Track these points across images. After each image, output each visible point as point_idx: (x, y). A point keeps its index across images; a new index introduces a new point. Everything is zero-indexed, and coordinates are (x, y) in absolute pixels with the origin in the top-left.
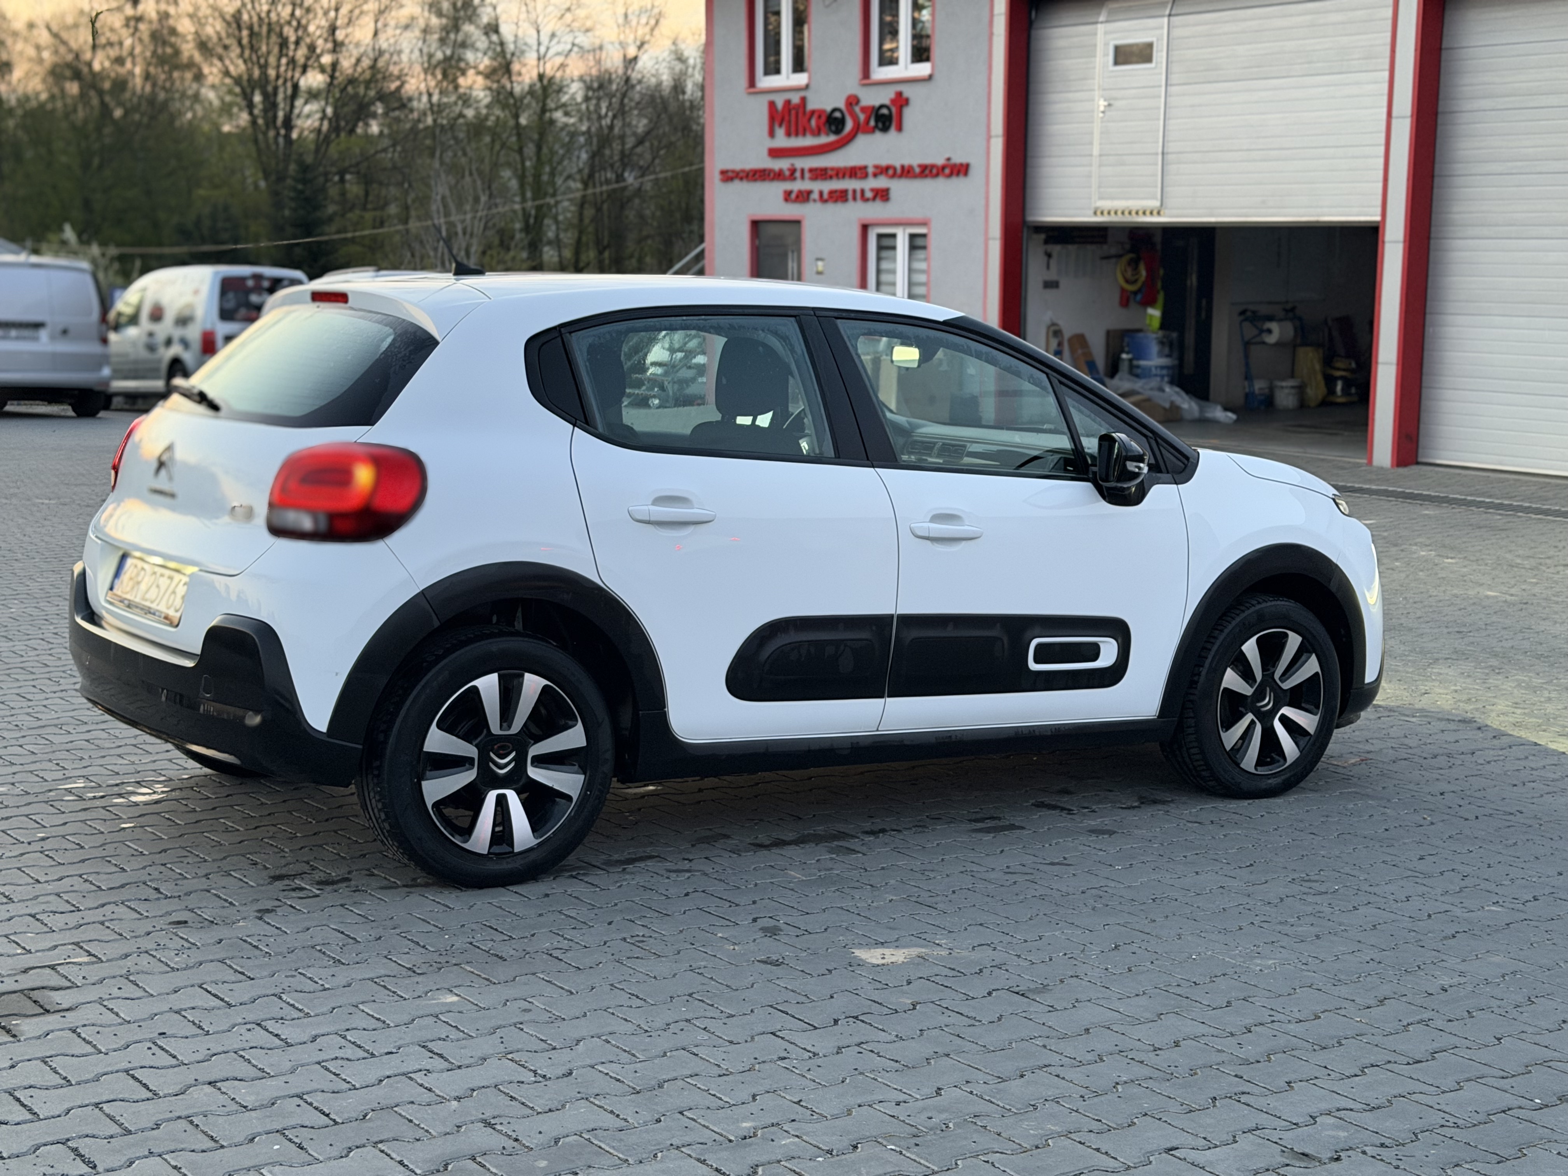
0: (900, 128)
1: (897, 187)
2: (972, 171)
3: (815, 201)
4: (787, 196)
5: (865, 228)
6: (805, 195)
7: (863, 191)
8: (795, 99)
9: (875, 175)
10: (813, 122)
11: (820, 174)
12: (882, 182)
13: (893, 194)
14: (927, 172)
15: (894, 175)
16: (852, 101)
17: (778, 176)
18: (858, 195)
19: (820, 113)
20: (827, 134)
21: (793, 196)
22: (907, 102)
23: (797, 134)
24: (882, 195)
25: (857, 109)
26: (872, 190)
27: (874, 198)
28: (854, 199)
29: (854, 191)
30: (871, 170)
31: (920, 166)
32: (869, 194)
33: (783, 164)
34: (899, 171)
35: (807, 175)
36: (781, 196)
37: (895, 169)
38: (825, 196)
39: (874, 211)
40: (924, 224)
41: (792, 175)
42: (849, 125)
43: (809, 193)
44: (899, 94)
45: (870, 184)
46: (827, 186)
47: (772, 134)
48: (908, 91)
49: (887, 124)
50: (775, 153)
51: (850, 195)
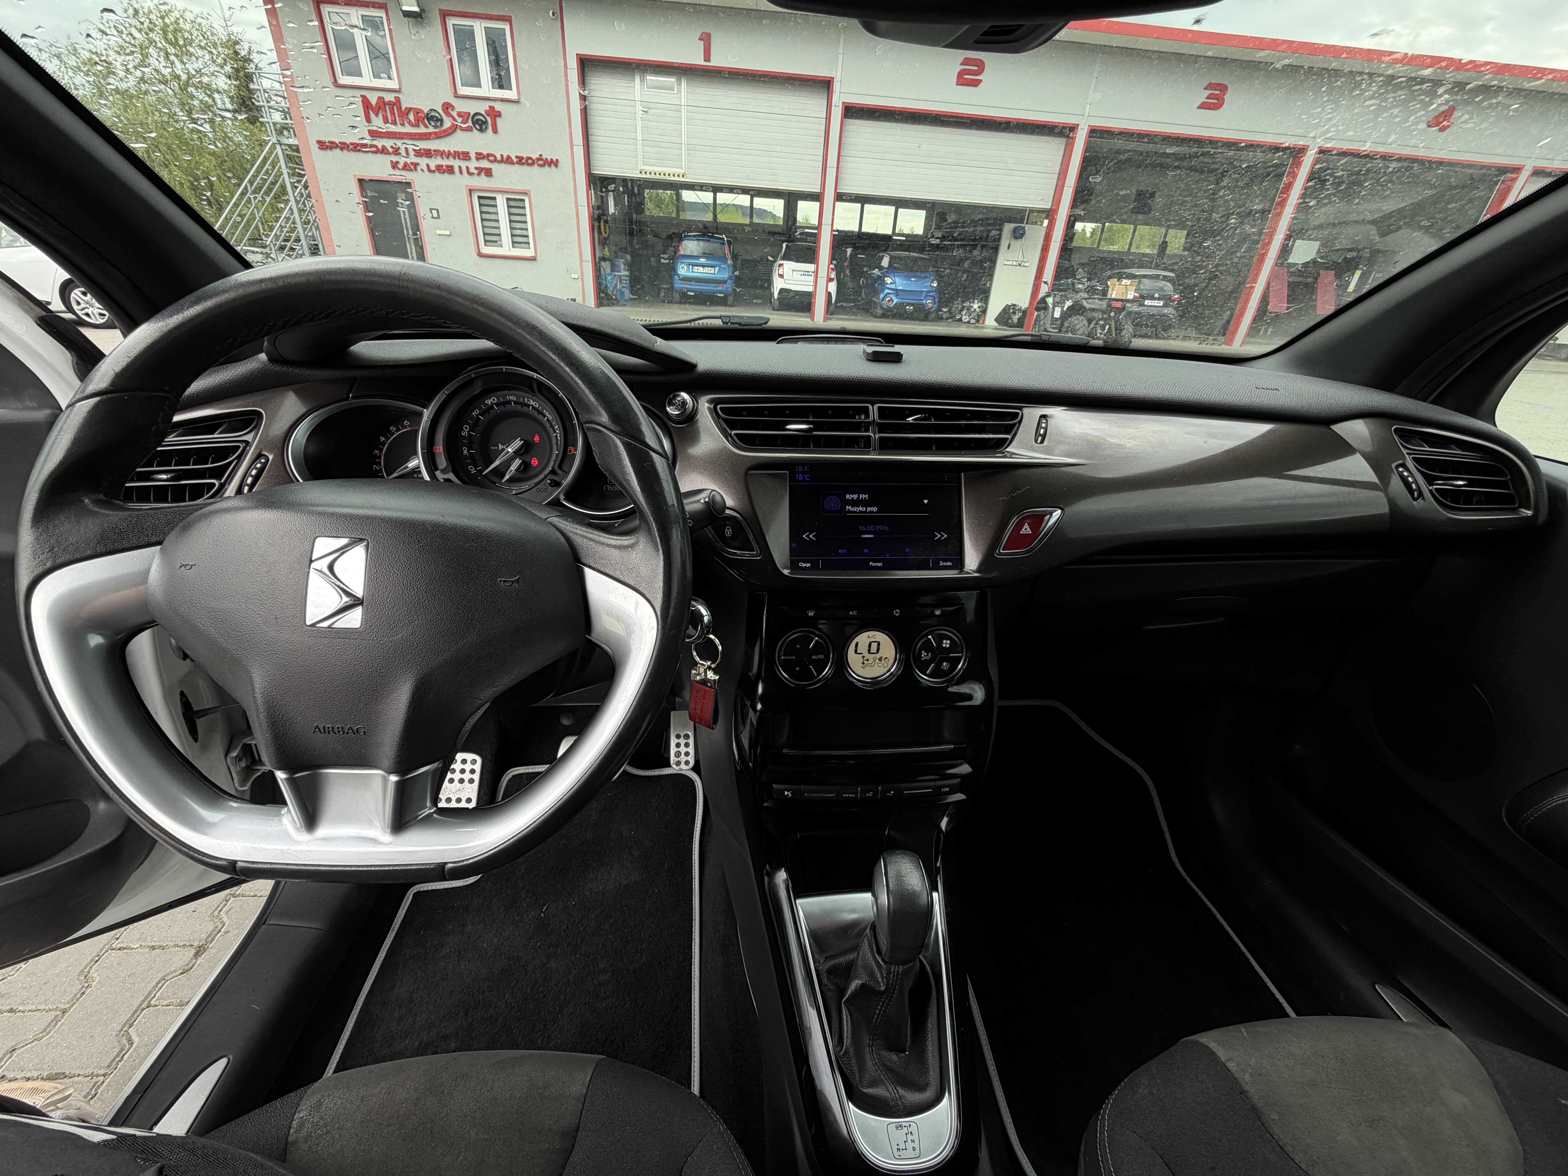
0: (495, 131)
1: (495, 168)
2: (560, 165)
3: (422, 170)
4: (394, 165)
5: (471, 191)
6: (412, 167)
7: (467, 168)
8: (389, 97)
9: (478, 159)
10: (411, 117)
11: (428, 153)
12: (484, 164)
13: (494, 173)
14: (524, 161)
15: (495, 160)
16: (447, 107)
17: (384, 151)
18: (464, 170)
19: (417, 112)
20: (426, 127)
21: (400, 166)
22: (499, 114)
23: (394, 123)
24: (488, 173)
25: (454, 114)
26: (476, 168)
27: (479, 174)
28: (461, 172)
29: (460, 167)
30: (473, 156)
31: (517, 157)
32: (472, 170)
33: (388, 143)
34: (499, 158)
35: (412, 153)
36: (388, 165)
37: (495, 156)
38: (433, 168)
39: (482, 182)
40: (526, 194)
41: (396, 152)
42: (448, 123)
43: (416, 165)
44: (492, 108)
45: (473, 164)
46: (434, 162)
47: (368, 120)
48: (498, 107)
49: (484, 127)
50: (374, 134)
51: (456, 170)
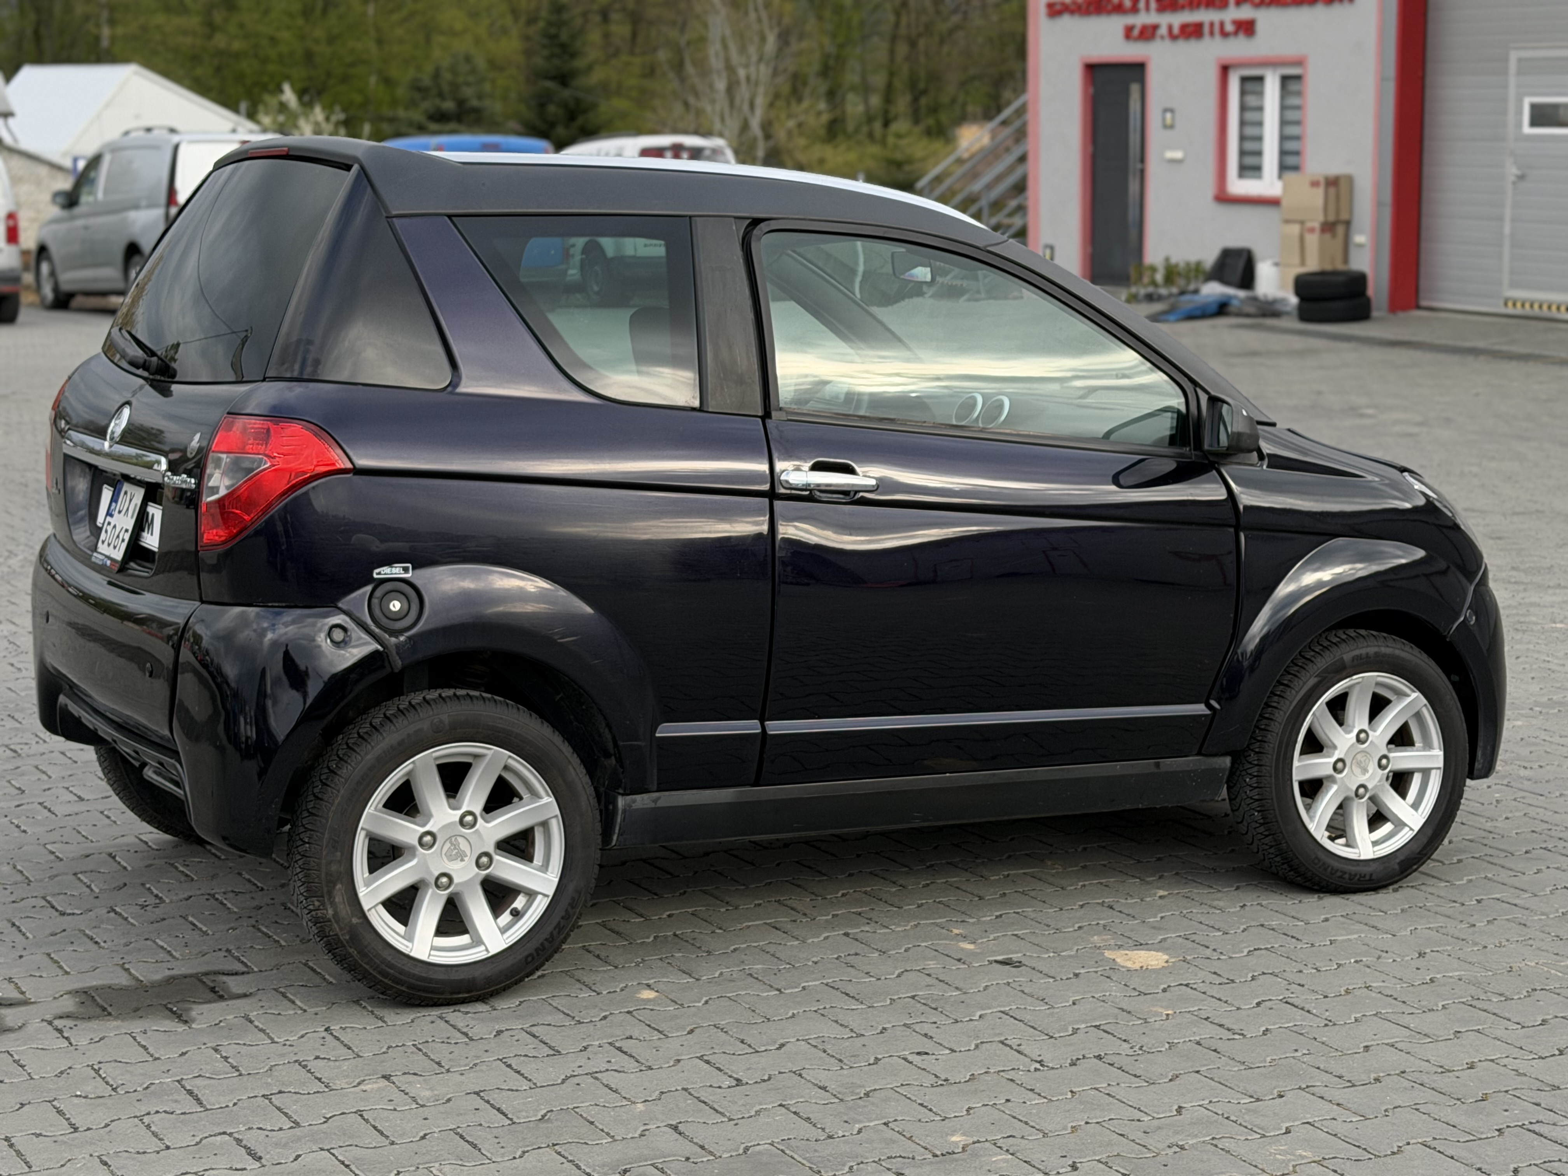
1: (1261, 17)
3: (1162, 37)
4: (1128, 33)
5: (1225, 70)
6: (1150, 30)
7: (1222, 24)
9: (1237, 3)
11: (1169, 3)
12: (1247, 12)
13: (1260, 27)
15: (1261, 3)
18: (1217, 29)
21: (1136, 32)
24: (1248, 28)
26: (1234, 22)
27: (1236, 33)
28: (1212, 33)
29: (1212, 25)
32: (1229, 28)
36: (1121, 33)
38: (1176, 30)
39: (1238, 48)
40: (1299, 62)
43: (1155, 27)
45: (1232, 15)
46: (1178, 19)
51: (1206, 29)
